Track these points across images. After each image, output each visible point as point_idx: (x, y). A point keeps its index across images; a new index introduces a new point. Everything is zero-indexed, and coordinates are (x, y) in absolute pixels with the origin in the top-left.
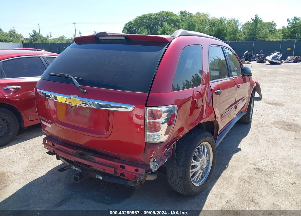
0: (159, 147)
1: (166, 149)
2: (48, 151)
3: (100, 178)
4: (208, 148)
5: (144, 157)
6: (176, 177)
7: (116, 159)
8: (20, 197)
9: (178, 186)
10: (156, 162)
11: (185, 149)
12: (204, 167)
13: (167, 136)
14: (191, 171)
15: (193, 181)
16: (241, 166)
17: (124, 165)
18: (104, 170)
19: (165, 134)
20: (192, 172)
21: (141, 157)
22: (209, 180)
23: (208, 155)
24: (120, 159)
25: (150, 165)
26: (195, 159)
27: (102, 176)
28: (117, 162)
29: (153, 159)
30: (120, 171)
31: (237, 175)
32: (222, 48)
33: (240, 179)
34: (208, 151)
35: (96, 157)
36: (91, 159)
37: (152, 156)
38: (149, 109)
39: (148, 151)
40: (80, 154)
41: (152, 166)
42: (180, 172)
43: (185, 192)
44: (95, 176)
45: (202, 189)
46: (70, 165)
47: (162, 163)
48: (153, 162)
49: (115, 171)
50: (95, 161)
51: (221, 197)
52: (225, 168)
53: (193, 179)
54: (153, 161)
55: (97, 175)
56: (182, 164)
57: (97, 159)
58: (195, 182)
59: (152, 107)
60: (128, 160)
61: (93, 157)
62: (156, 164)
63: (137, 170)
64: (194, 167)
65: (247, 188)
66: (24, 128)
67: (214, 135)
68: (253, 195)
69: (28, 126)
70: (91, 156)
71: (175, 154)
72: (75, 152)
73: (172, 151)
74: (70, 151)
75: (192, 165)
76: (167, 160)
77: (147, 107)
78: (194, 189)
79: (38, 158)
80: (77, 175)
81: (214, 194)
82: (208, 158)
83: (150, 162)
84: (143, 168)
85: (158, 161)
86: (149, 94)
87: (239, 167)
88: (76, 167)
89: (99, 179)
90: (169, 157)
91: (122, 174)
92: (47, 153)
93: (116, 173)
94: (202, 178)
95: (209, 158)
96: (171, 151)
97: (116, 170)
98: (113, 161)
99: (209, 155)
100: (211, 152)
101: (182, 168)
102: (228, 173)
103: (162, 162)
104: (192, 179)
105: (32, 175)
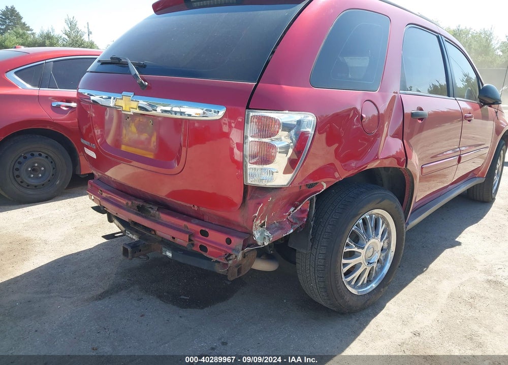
0: (272, 197)
1: (292, 209)
2: (95, 205)
3: (169, 254)
4: (388, 225)
5: (243, 216)
6: (311, 269)
7: (196, 220)
8: (40, 277)
9: (315, 287)
10: (267, 229)
11: (334, 217)
12: (375, 259)
13: (289, 177)
14: (344, 261)
15: (349, 283)
16: (458, 273)
17: (207, 230)
18: (174, 238)
19: (286, 172)
20: (345, 265)
21: (238, 217)
22: (384, 288)
23: (387, 238)
24: (203, 220)
25: (255, 232)
26: (356, 239)
27: (172, 250)
28: (197, 224)
29: (259, 221)
30: (199, 241)
31: (446, 287)
32: (438, 37)
33: (451, 296)
34: (387, 231)
35: (162, 213)
36: (154, 217)
37: (257, 214)
38: (254, 114)
39: (251, 203)
40: (138, 207)
41: (257, 235)
42: (320, 260)
43: (329, 302)
44: (161, 250)
45: (366, 302)
46: (125, 231)
47: (281, 234)
48: (261, 229)
49: (190, 240)
50: (160, 221)
51: (404, 323)
52: (422, 272)
53: (349, 279)
54: (261, 226)
55: (164, 249)
56: (325, 244)
57: (164, 217)
58: (354, 287)
59: (259, 111)
60: (217, 223)
61: (157, 213)
62: (267, 233)
63: (229, 241)
64: (351, 255)
65: (462, 314)
66: (81, 176)
67: (405, 204)
68: (475, 327)
69: (87, 173)
70: (154, 211)
71: (312, 223)
72: (130, 203)
73: (306, 217)
74: (123, 201)
75: (346, 250)
76: (292, 231)
77: (249, 110)
78: (347, 298)
79: (91, 223)
80: (129, 245)
81: (391, 316)
82: (386, 246)
83: (254, 227)
84: (240, 237)
85: (273, 228)
86: (256, 86)
87: (454, 274)
88: (133, 235)
89: (167, 256)
90: (297, 226)
91: (203, 248)
92: (94, 208)
93: (193, 245)
94: (369, 281)
95: (389, 244)
96: (305, 215)
97: (192, 238)
98: (189, 221)
99: (389, 237)
100: (392, 234)
101: (324, 252)
102: (429, 282)
103: (280, 231)
104: (346, 280)
105: (73, 247)
